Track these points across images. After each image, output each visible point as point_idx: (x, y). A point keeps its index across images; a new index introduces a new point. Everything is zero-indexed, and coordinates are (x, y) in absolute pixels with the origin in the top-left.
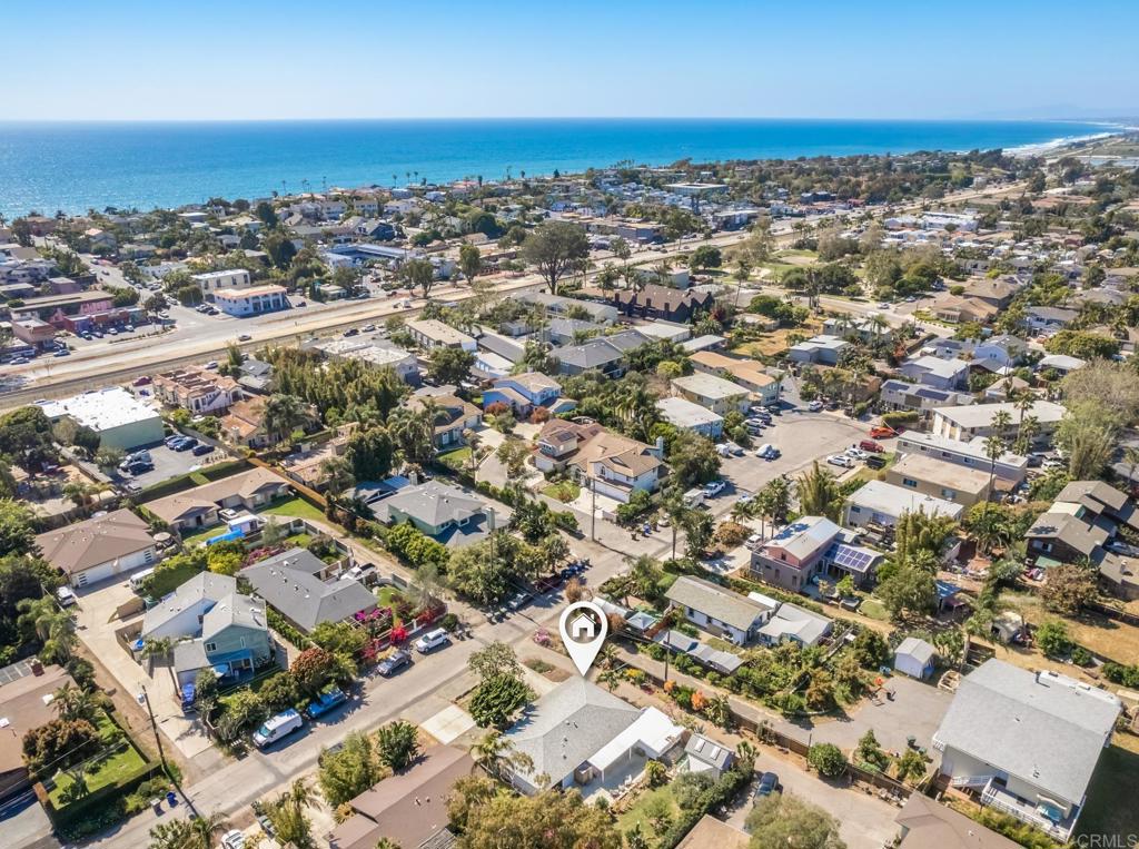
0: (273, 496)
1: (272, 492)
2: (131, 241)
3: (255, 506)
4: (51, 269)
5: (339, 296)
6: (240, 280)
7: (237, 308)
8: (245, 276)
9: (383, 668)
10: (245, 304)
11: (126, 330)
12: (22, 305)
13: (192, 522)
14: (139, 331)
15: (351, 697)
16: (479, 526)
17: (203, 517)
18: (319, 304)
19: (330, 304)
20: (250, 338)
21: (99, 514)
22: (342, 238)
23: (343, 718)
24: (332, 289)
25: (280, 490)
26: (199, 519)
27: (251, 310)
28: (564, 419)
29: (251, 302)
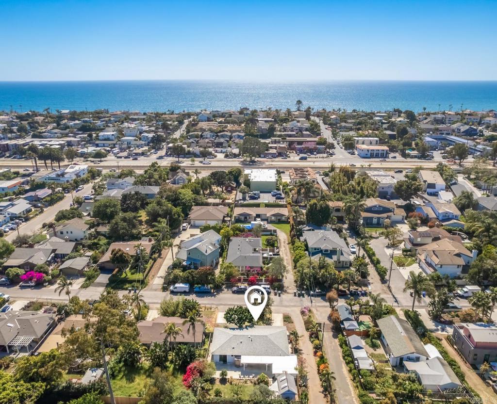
0: (279, 220)
1: (280, 218)
2: (346, 122)
3: (271, 221)
4: (307, 128)
5: (415, 157)
6: (374, 142)
7: (363, 154)
8: (377, 141)
9: (235, 288)
10: (367, 152)
11: (313, 154)
12: (286, 139)
13: (242, 218)
14: (318, 155)
15: (214, 292)
16: (333, 256)
17: (248, 218)
18: (404, 159)
19: (409, 160)
20: (355, 166)
21: (220, 206)
22: (445, 132)
23: (203, 297)
24: (415, 153)
25: (283, 218)
26: (246, 218)
27: (369, 156)
28: (446, 230)
29: (370, 151)
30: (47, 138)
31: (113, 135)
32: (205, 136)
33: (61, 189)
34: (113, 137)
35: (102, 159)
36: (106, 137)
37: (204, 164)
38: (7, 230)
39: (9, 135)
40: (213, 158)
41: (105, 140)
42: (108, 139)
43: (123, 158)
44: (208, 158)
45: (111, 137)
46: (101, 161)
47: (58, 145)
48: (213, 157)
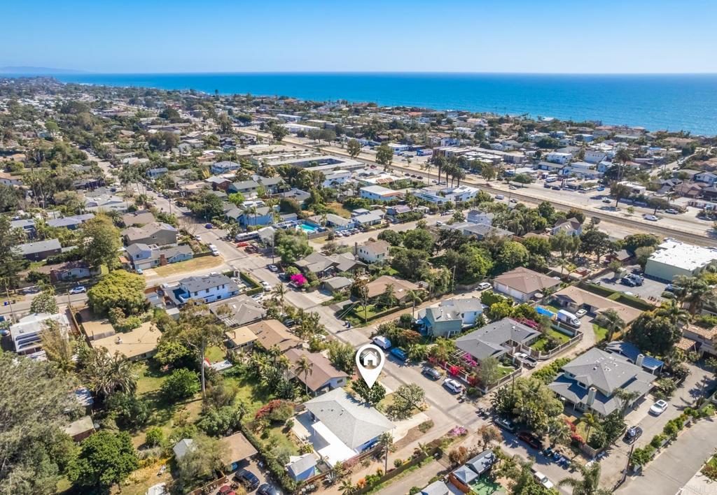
13: (562, 302)
15: (406, 362)
26: (567, 303)
30: (492, 149)
31: (564, 157)
32: (701, 179)
33: (428, 208)
34: (564, 159)
35: (525, 185)
36: (555, 158)
37: (646, 219)
38: (341, 235)
39: (462, 141)
40: (674, 213)
41: (553, 162)
42: (557, 162)
43: (551, 189)
44: (666, 212)
45: (561, 160)
46: (518, 187)
47: (491, 159)
48: (676, 212)
